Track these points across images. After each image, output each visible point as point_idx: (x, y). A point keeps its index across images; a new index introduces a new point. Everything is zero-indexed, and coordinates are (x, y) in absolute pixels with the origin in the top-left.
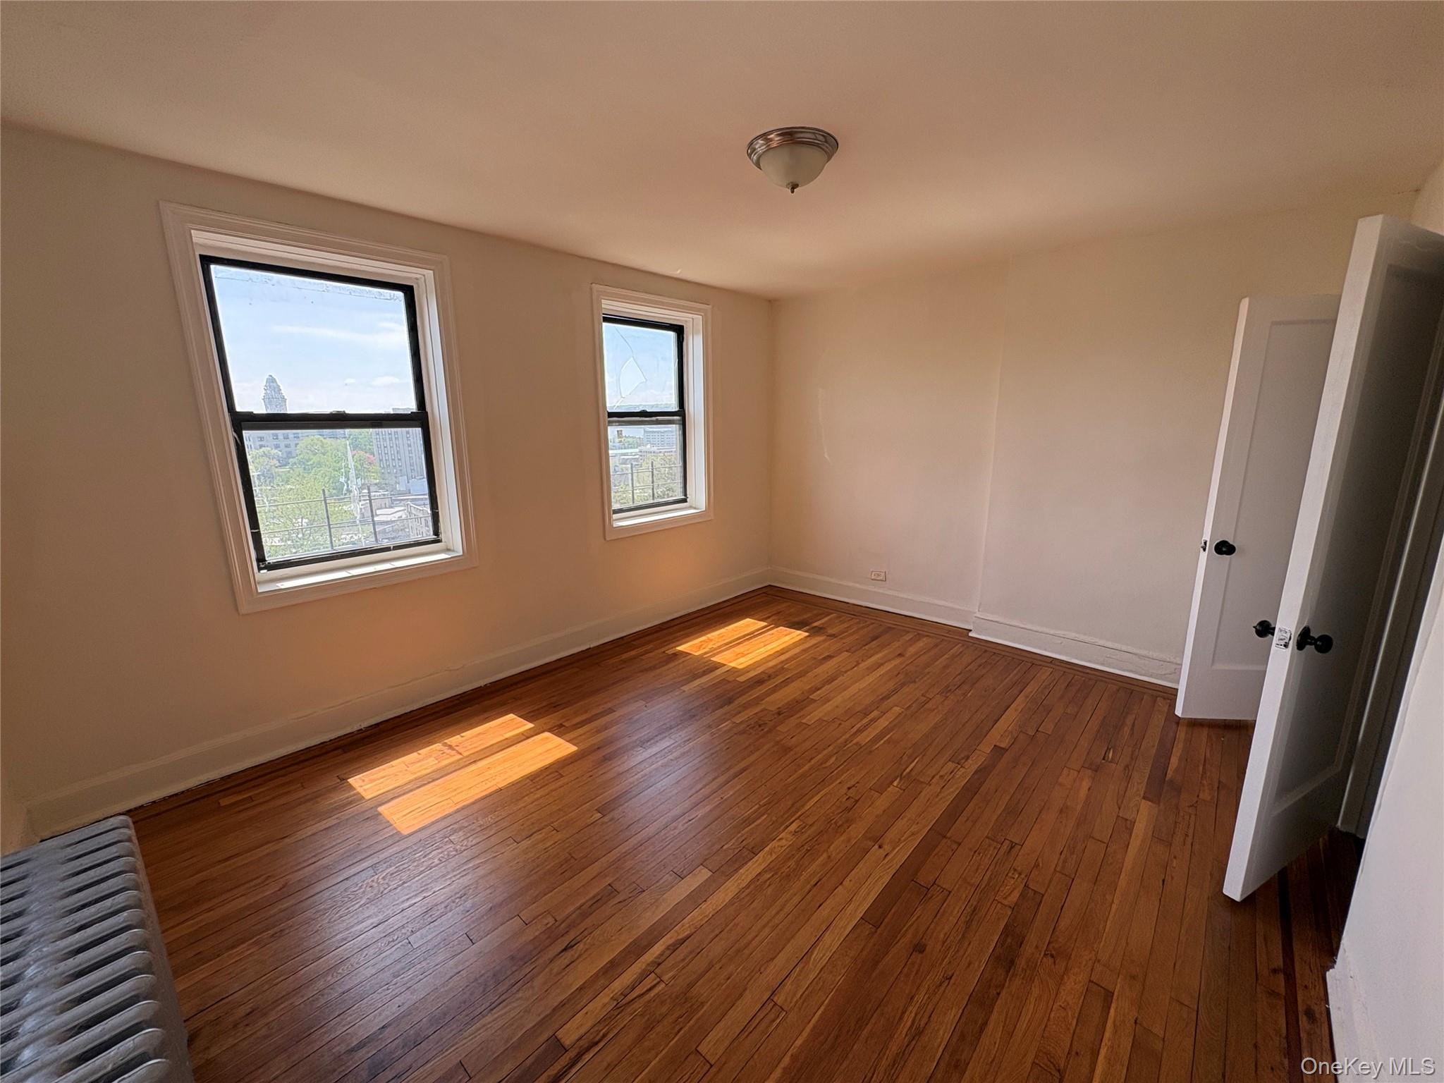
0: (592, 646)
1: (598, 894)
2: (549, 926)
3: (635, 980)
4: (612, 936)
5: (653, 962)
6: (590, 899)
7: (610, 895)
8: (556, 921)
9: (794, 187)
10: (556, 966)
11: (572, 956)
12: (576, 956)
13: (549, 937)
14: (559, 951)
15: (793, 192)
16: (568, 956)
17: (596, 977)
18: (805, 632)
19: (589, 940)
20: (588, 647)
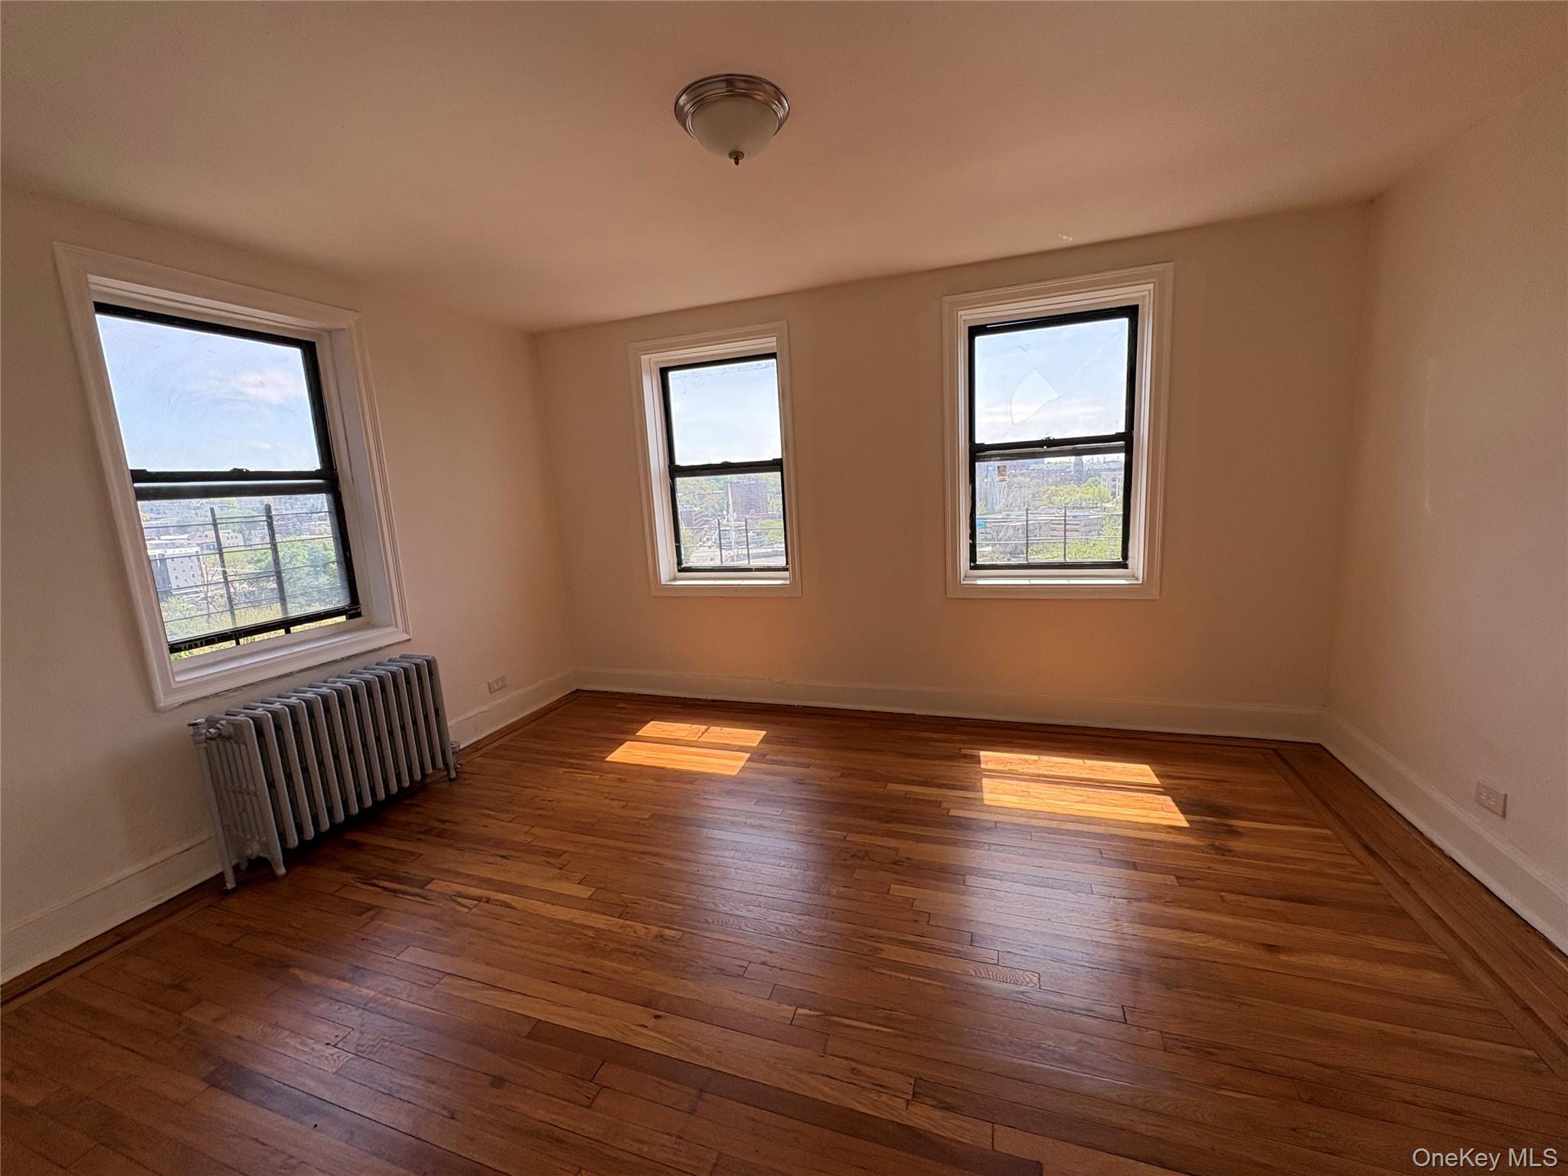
0: (916, 713)
9: (737, 156)
15: (737, 163)
18: (1188, 821)
20: (911, 711)
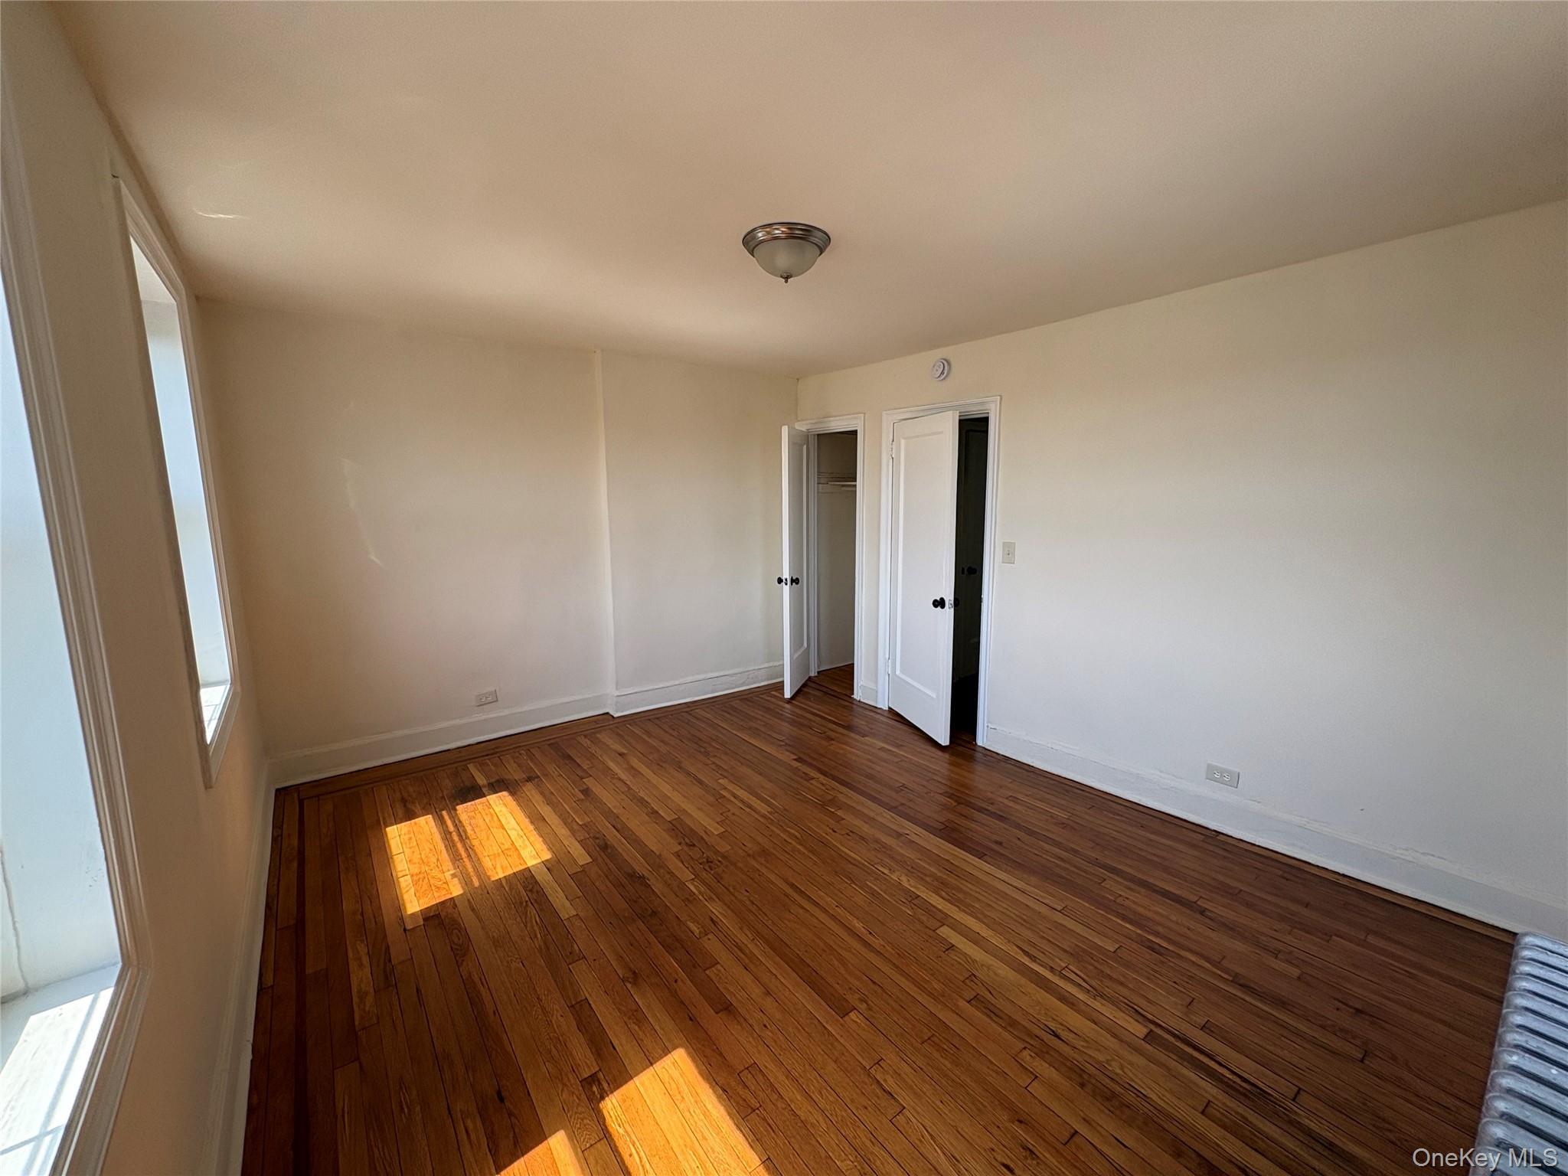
1: (982, 1012)
2: (1033, 1055)
3: (1074, 984)
4: (1033, 1000)
5: (1052, 972)
6: (991, 1018)
7: (982, 1002)
8: (1025, 1048)
10: (1079, 1044)
11: (1063, 1030)
12: (1062, 1027)
13: (1047, 1053)
14: (1061, 1042)
16: (1064, 1034)
17: (1078, 1011)
19: (1042, 1018)
